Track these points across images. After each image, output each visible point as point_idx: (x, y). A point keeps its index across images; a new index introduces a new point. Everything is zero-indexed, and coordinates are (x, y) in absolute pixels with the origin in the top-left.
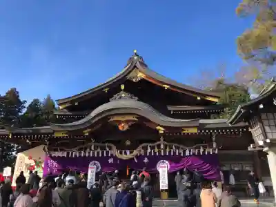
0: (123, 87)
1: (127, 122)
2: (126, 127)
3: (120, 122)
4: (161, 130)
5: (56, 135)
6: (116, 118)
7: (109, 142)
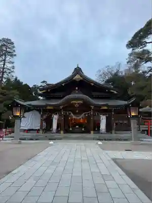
0: (77, 88)
1: (78, 103)
2: (78, 106)
3: (75, 103)
4: (92, 107)
5: (48, 108)
6: (74, 102)
7: (70, 111)
